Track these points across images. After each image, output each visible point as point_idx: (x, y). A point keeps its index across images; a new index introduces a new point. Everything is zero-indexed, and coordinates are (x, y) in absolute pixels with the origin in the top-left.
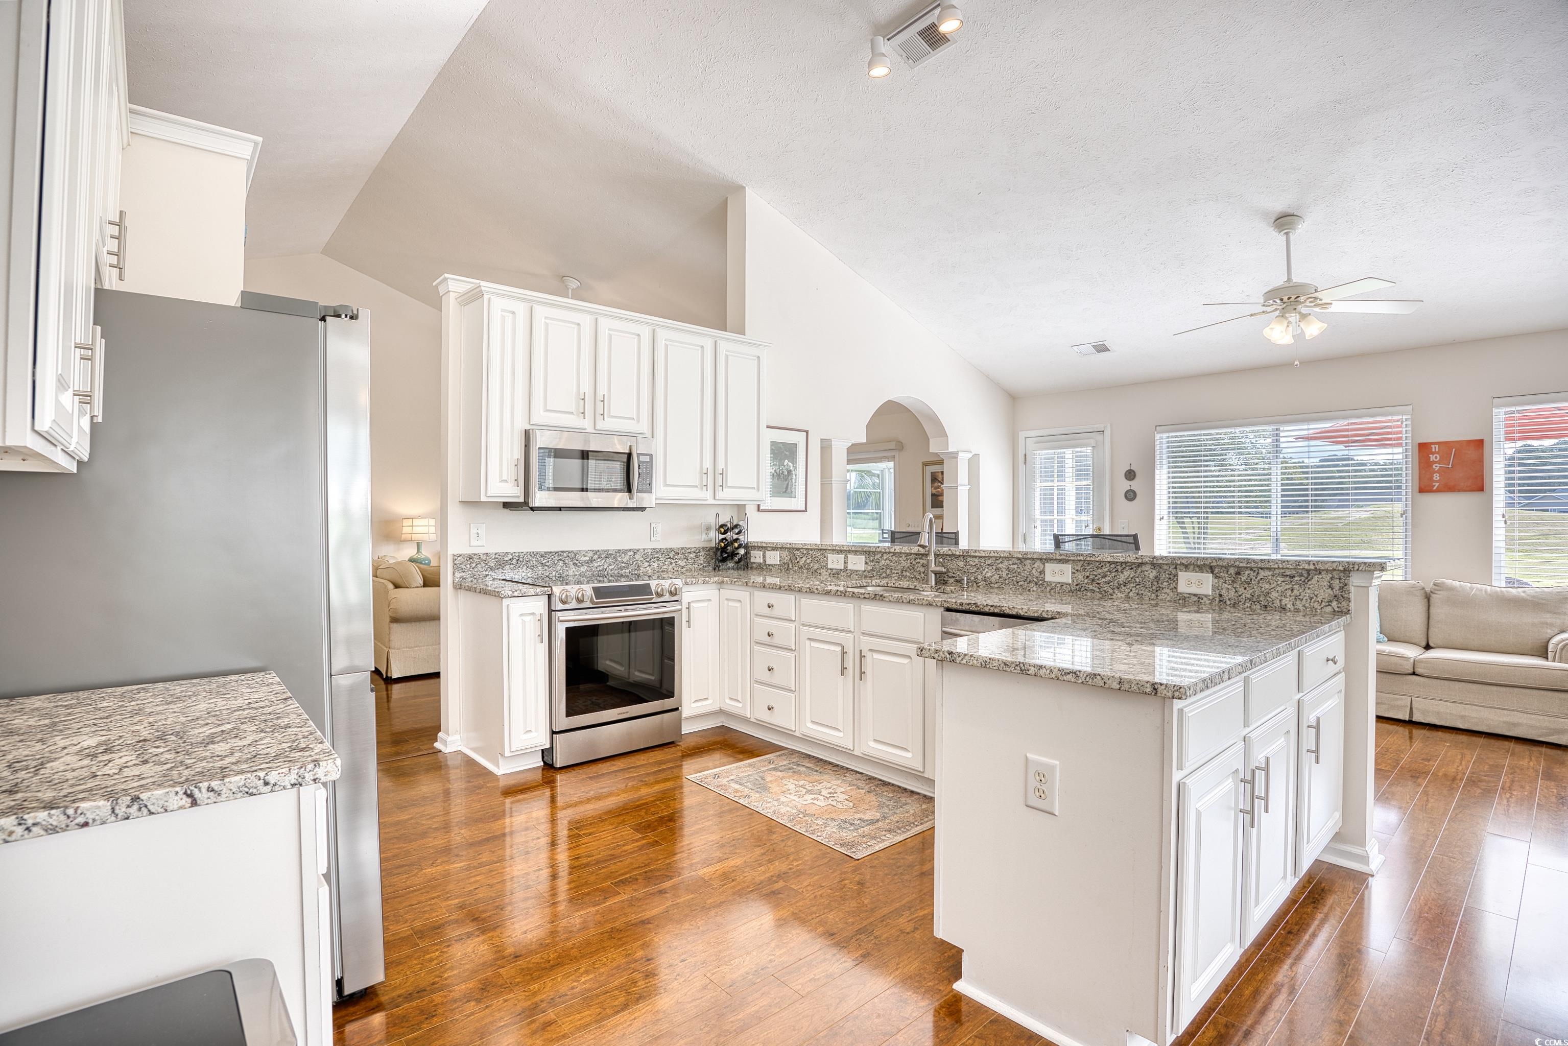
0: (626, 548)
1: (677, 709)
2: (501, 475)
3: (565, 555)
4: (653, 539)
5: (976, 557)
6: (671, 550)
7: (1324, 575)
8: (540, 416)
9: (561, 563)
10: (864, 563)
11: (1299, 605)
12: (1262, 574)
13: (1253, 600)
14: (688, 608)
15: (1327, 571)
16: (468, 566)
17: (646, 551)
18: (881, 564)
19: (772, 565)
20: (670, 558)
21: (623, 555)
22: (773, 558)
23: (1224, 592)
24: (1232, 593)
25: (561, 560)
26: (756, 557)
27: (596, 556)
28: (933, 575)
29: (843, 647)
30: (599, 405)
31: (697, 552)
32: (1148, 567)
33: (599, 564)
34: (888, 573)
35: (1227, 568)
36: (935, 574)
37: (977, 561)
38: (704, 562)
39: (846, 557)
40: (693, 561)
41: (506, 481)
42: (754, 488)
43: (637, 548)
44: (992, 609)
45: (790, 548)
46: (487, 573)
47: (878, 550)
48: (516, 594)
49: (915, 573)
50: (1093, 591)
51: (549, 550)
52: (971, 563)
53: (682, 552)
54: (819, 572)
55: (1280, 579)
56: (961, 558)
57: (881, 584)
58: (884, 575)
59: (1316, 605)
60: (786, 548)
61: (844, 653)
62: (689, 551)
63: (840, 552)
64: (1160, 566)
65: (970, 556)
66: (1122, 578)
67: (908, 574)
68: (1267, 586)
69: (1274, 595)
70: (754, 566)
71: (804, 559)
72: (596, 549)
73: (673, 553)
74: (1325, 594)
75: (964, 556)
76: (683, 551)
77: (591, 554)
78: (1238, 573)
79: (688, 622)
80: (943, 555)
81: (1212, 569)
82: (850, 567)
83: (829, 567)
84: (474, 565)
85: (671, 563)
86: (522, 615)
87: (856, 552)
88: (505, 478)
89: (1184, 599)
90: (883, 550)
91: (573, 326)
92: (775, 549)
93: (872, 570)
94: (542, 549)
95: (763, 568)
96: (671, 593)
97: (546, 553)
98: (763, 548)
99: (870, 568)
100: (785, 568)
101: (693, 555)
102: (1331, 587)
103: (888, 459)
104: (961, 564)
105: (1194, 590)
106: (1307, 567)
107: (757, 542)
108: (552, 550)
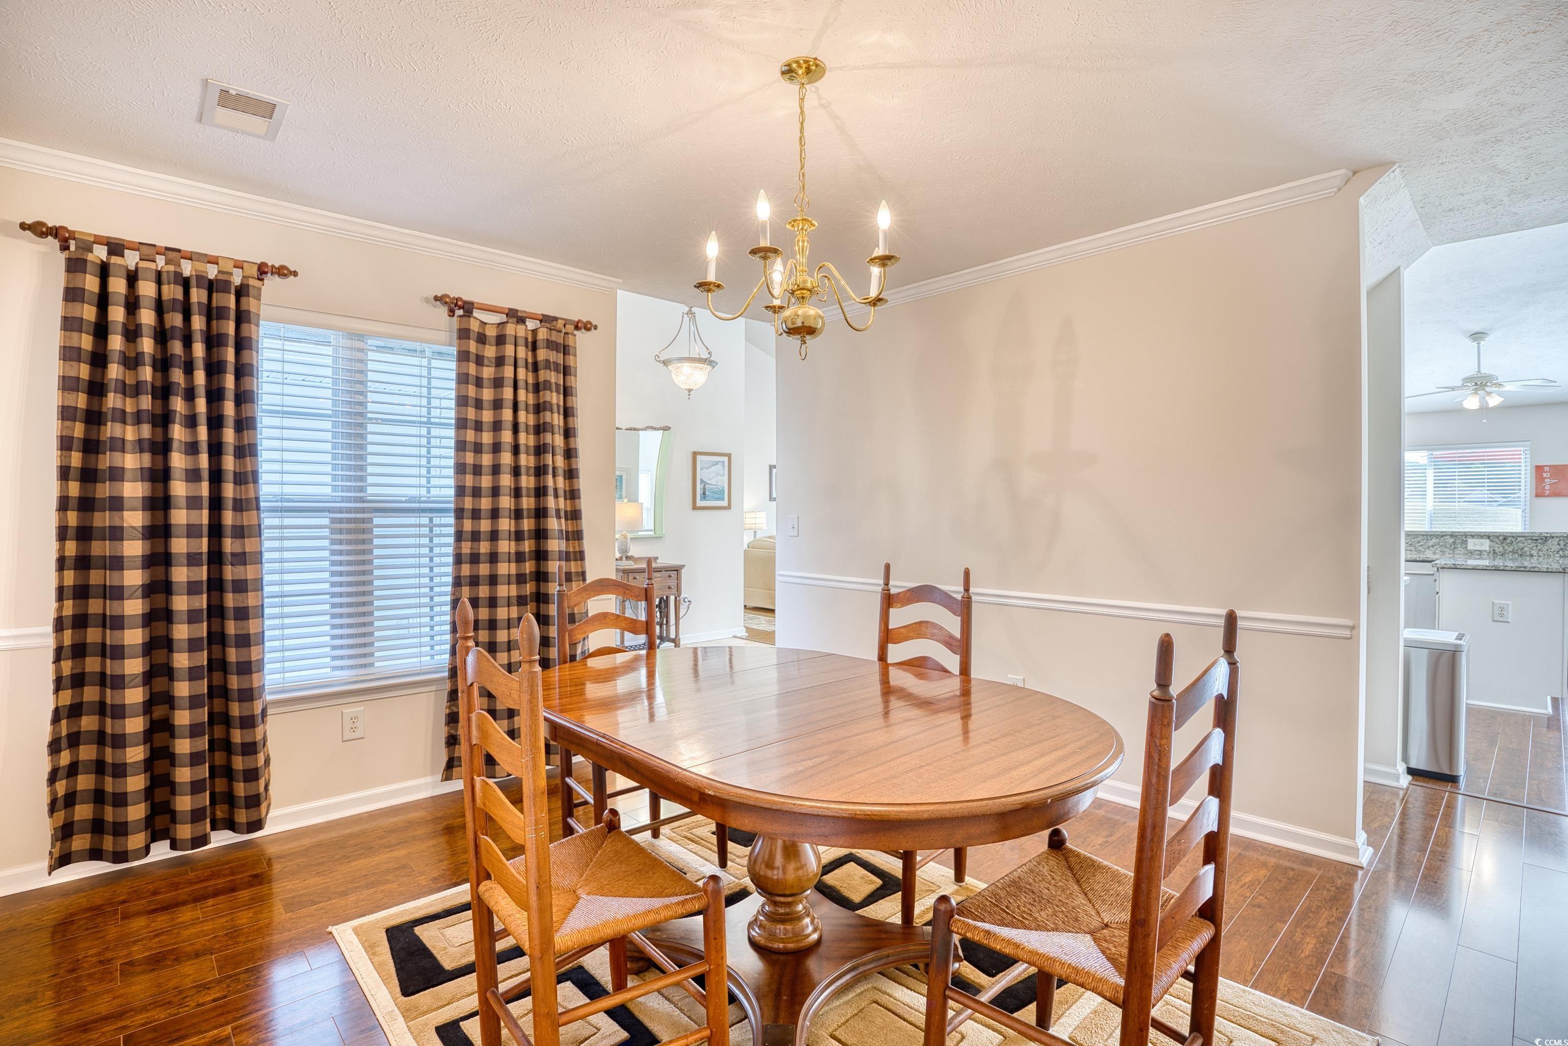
7: (1555, 539)
11: (1541, 553)
12: (1519, 539)
13: (1513, 552)
15: (1557, 537)
23: (1496, 549)
24: (1501, 549)
32: (1448, 537)
35: (1498, 537)
50: (1411, 550)
55: (1530, 541)
59: (1550, 553)
64: (1456, 536)
66: (1431, 543)
68: (1522, 545)
69: (1526, 549)
74: (1557, 548)
78: (1505, 539)
81: (1489, 537)
89: (1471, 553)
102: (1559, 544)
105: (1478, 548)
106: (1546, 535)
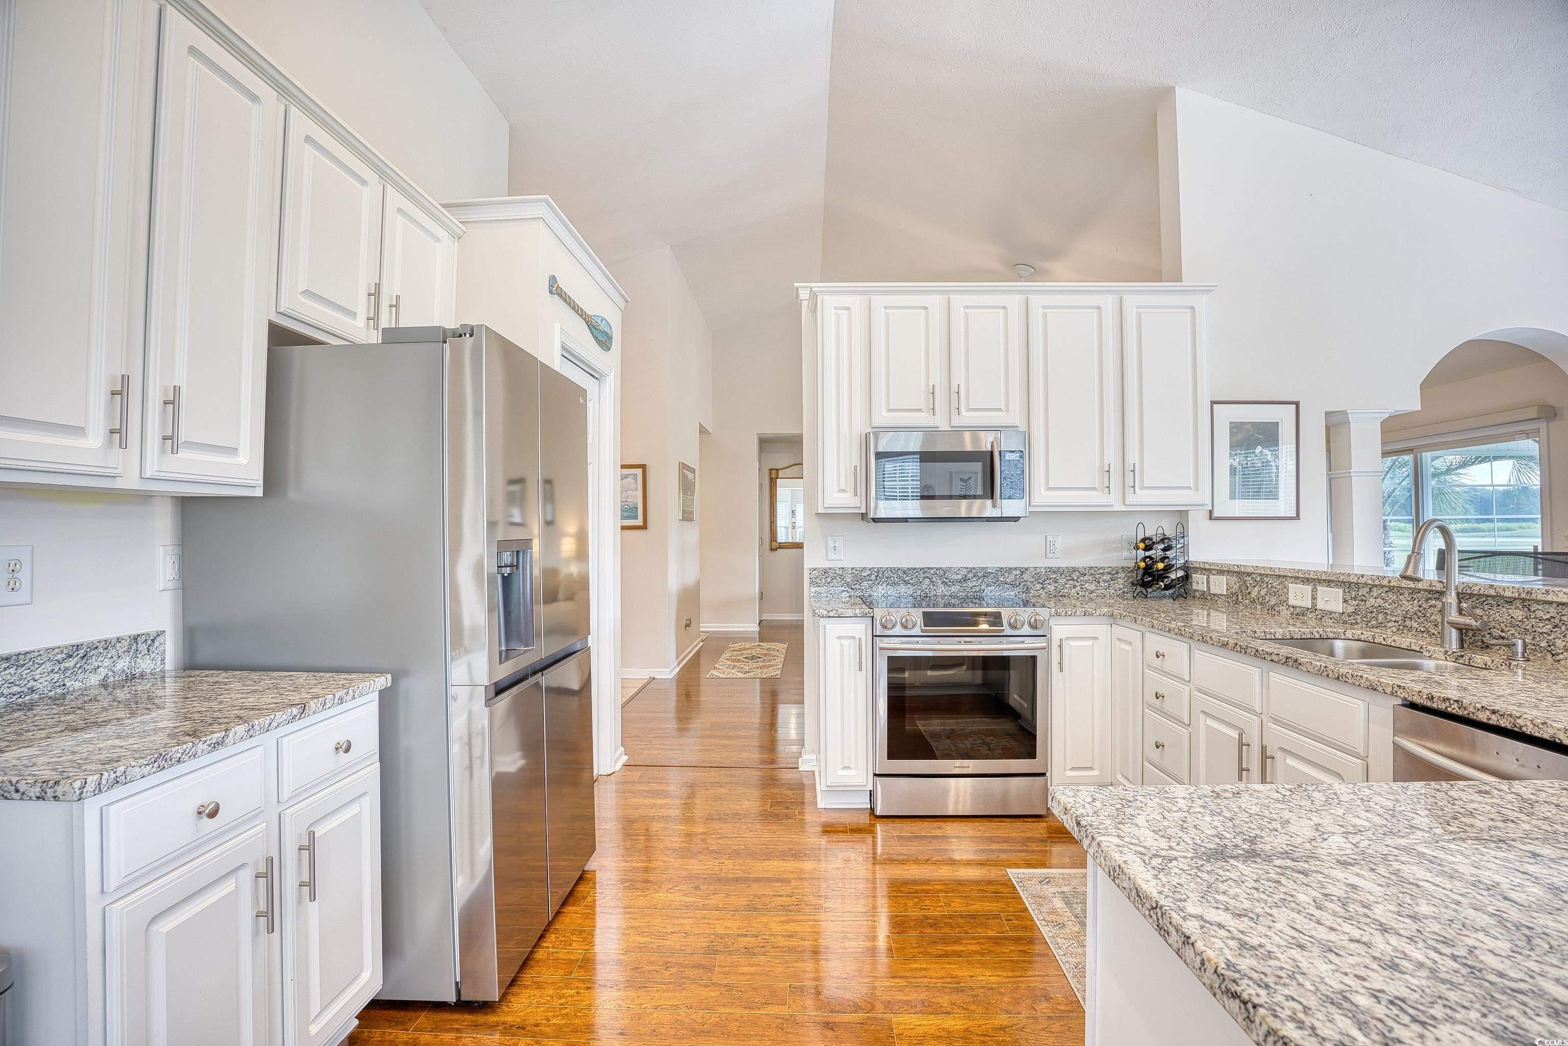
0: (1011, 566)
1: (1044, 774)
2: (839, 485)
3: (932, 572)
4: (1049, 555)
5: (1551, 603)
6: (1075, 570)
8: (882, 417)
9: (927, 581)
10: (1341, 600)
14: (1060, 646)
16: (823, 580)
17: (1038, 570)
18: (1368, 604)
19: (1217, 595)
20: (1073, 580)
21: (1006, 575)
22: (1219, 585)
25: (927, 577)
26: (1199, 582)
27: (971, 575)
28: (1454, 632)
29: (1241, 735)
30: (954, 396)
31: (1114, 573)
33: (974, 583)
34: (1380, 620)
36: (1460, 630)
37: (1553, 611)
38: (1125, 586)
39: (1314, 590)
40: (1106, 584)
41: (844, 491)
42: (1190, 488)
43: (1026, 566)
44: (1493, 717)
45: (1238, 573)
46: (843, 588)
47: (1362, 580)
48: (831, 614)
49: (1428, 625)
51: (914, 566)
52: (1539, 614)
53: (1093, 573)
54: (1277, 609)
56: (1518, 604)
57: (1362, 637)
58: (1374, 622)
60: (1234, 572)
61: (1241, 744)
62: (1102, 571)
63: (1306, 581)
65: (1538, 602)
67: (1415, 625)
70: (1197, 594)
71: (1256, 589)
72: (971, 566)
73: (1077, 573)
75: (1524, 600)
76: (1092, 571)
77: (964, 572)
79: (1060, 664)
80: (1480, 596)
82: (1320, 605)
83: (1292, 602)
84: (829, 580)
85: (1075, 587)
86: (839, 638)
87: (1329, 583)
88: (843, 487)
90: (1370, 582)
91: (919, 311)
92: (1221, 572)
93: (1355, 613)
94: (905, 565)
95: (1208, 599)
96: (1033, 626)
97: (909, 569)
98: (1207, 570)
99: (1351, 609)
100: (1234, 600)
101: (1107, 577)
103: (1527, 435)
104: (1519, 614)
107: (1199, 563)
108: (917, 566)
